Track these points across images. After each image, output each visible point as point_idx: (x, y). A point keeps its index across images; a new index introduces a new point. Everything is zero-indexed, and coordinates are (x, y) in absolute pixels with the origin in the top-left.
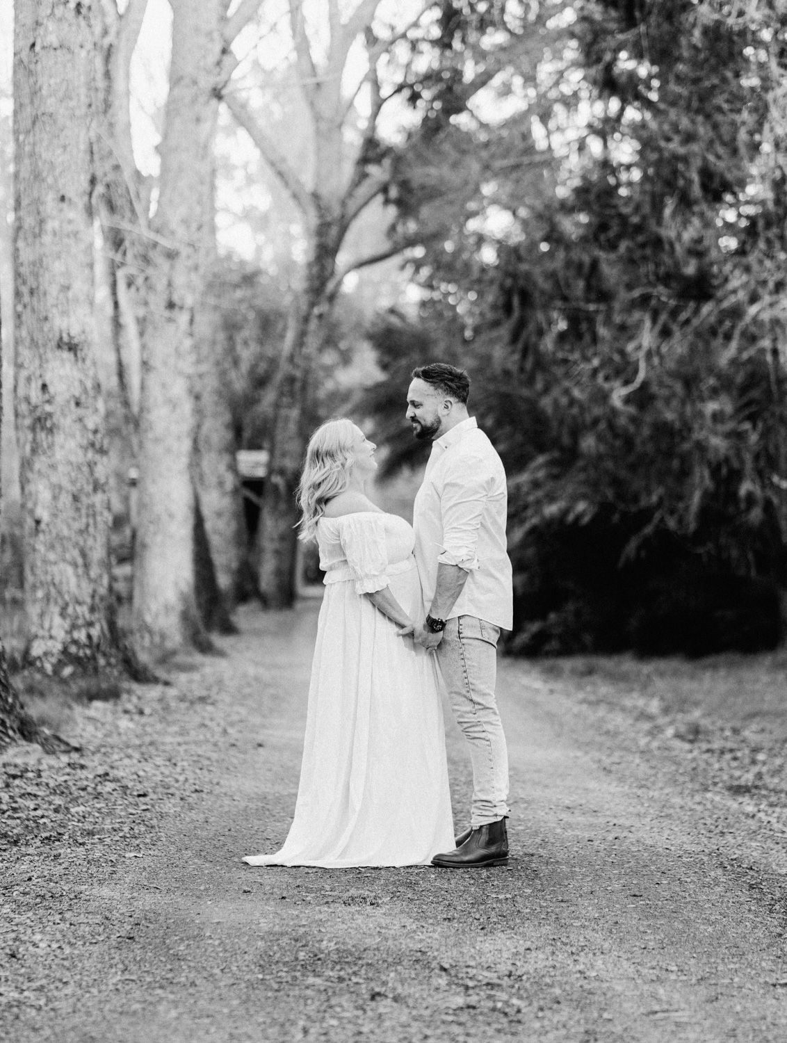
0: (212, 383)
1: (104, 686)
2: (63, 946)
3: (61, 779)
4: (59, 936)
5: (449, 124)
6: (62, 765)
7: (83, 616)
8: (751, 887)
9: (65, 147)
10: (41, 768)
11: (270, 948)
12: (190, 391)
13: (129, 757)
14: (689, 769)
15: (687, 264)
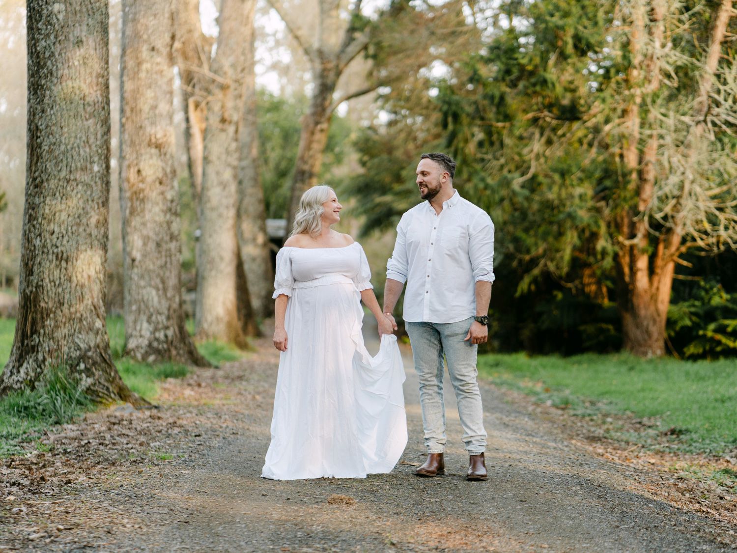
0: (250, 172)
1: (176, 368)
2: (142, 527)
3: (145, 425)
4: (139, 520)
5: (408, 6)
6: (145, 417)
7: (162, 322)
8: (599, 497)
9: (155, 15)
10: (132, 418)
11: (279, 529)
12: (235, 176)
13: (191, 412)
14: (561, 425)
15: (564, 97)
